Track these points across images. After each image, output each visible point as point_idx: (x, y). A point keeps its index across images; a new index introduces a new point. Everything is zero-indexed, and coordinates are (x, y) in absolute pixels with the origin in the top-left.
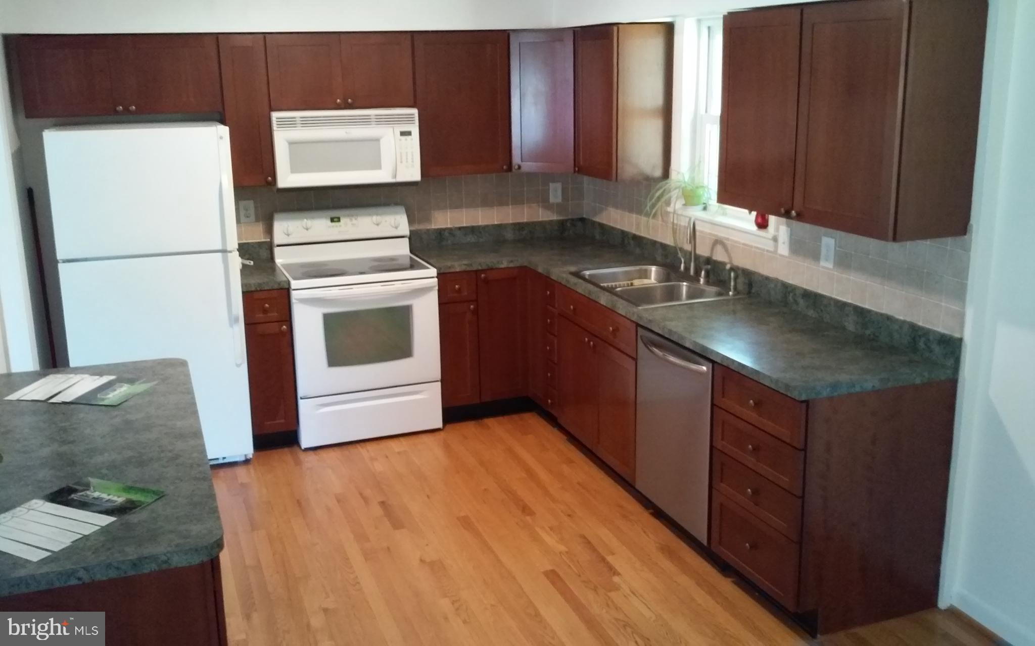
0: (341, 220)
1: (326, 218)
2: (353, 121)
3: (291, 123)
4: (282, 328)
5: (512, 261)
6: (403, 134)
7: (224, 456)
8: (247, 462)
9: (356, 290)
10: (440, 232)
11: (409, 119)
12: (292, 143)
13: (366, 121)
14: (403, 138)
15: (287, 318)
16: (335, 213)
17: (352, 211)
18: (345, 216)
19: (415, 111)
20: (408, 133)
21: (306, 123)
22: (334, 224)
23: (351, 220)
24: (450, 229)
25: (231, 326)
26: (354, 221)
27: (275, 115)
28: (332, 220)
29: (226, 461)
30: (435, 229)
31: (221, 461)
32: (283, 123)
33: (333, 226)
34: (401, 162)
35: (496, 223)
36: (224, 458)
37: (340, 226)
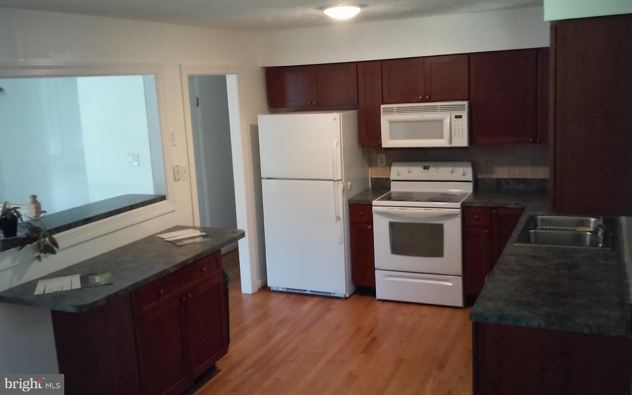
0: (430, 168)
1: (421, 166)
2: (427, 110)
3: (391, 111)
4: (368, 227)
5: (516, 204)
6: (457, 117)
7: (334, 292)
8: (346, 298)
9: (409, 210)
10: (499, 181)
11: (461, 108)
12: (391, 122)
13: (434, 109)
14: (457, 120)
15: (371, 222)
16: (426, 164)
17: (436, 163)
18: (433, 166)
19: (466, 103)
20: (460, 117)
21: (399, 111)
22: (425, 170)
23: (436, 169)
24: (506, 179)
25: (337, 221)
26: (438, 170)
27: (382, 106)
28: (425, 168)
29: (335, 295)
30: (495, 178)
31: (332, 295)
32: (387, 111)
33: (424, 172)
34: (455, 135)
35: (541, 178)
36: (334, 294)
37: (429, 172)
